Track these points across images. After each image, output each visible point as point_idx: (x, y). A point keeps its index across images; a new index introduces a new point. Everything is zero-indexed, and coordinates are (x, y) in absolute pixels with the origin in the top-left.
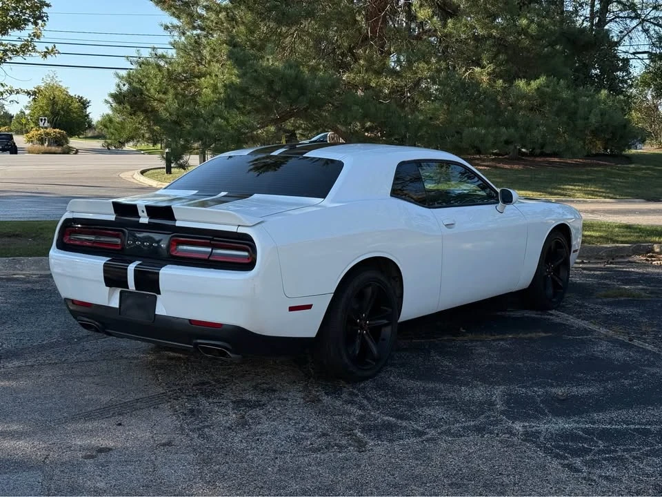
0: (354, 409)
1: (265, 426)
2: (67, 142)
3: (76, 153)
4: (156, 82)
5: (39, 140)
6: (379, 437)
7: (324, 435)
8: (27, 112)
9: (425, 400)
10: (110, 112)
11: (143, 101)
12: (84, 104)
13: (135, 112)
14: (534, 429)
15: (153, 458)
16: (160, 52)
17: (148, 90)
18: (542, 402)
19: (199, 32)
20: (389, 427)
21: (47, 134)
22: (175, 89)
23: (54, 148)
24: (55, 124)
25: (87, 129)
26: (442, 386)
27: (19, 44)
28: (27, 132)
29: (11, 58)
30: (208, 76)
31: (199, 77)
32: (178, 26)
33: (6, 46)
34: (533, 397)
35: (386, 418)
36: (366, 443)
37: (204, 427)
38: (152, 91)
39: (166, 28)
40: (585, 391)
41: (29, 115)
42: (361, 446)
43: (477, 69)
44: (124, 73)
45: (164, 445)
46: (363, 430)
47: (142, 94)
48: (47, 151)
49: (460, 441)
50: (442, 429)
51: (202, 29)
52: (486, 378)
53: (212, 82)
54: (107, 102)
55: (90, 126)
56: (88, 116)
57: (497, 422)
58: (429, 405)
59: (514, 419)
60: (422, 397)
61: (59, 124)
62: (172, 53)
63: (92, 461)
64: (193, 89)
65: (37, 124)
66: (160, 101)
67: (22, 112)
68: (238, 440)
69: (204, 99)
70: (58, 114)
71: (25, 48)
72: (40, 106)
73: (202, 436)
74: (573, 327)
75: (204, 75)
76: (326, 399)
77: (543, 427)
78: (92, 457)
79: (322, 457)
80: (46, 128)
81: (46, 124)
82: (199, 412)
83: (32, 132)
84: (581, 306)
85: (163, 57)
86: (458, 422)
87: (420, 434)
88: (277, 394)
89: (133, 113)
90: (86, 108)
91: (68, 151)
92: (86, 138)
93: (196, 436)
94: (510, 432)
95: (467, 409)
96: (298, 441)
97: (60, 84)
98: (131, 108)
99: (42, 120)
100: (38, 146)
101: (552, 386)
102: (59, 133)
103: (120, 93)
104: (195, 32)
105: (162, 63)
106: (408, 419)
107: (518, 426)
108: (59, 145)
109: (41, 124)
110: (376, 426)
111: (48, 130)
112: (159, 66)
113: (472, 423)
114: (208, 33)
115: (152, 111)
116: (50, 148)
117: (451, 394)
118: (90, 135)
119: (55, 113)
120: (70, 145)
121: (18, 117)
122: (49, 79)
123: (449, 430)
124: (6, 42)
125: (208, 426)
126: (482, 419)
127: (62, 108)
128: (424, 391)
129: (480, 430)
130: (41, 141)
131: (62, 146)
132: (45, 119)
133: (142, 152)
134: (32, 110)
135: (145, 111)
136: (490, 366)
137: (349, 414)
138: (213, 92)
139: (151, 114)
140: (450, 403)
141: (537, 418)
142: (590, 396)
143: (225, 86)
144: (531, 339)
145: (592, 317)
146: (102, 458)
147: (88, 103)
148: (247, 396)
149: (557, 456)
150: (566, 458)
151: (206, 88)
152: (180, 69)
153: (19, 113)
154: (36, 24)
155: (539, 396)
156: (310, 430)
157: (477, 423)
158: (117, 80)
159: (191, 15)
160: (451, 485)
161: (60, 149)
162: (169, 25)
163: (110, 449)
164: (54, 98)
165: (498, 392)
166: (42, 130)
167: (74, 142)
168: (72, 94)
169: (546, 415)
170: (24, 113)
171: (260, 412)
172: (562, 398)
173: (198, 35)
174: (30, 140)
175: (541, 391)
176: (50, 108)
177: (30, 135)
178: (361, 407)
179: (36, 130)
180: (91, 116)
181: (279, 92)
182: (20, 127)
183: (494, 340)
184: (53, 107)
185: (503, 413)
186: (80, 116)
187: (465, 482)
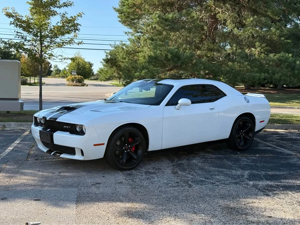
0: (190, 176)
1: (156, 179)
2: (83, 81)
3: (87, 86)
4: (121, 55)
5: (72, 80)
6: (197, 184)
7: (177, 182)
8: (67, 68)
9: (217, 174)
10: (102, 67)
11: (116, 62)
12: (91, 65)
13: (112, 66)
14: (257, 184)
15: (115, 186)
16: (124, 43)
17: (118, 58)
18: (263, 176)
19: (140, 34)
20: (202, 181)
21: (75, 78)
22: (129, 57)
23: (78, 84)
24: (79, 74)
25: (92, 76)
26: (225, 170)
27: (68, 40)
28: (67, 77)
29: (65, 45)
30: (142, 52)
31: (138, 53)
32: (130, 32)
33: (64, 40)
34: (260, 174)
35: (201, 179)
36: (192, 186)
37: (134, 179)
38: (120, 58)
39: (126, 33)
40: (281, 173)
41: (68, 70)
42: (190, 186)
43: (253, 49)
44: (108, 51)
45: (119, 183)
46: (192, 182)
47: (115, 59)
48: (75, 85)
49: (227, 186)
50: (222, 182)
51: (142, 33)
52: (243, 168)
53: (143, 55)
54: (101, 62)
55: (93, 75)
56: (92, 70)
57: (244, 181)
58: (218, 175)
59: (250, 181)
60: (216, 173)
61: (80, 74)
62: (128, 43)
63: (94, 186)
64: (136, 58)
65: (71, 74)
66: (122, 62)
67: (65, 69)
68: (145, 183)
69: (140, 62)
70: (80, 69)
71: (71, 42)
72: (73, 66)
73: (133, 181)
74: (285, 153)
75: (140, 52)
76: (180, 173)
77: (260, 183)
78: (94, 185)
79: (175, 188)
80: (75, 75)
81: (75, 74)
82: (132, 174)
83: (69, 77)
84: (291, 146)
85: (124, 45)
86: (228, 180)
87: (213, 183)
88: (161, 170)
89: (112, 67)
90: (91, 67)
91: (84, 85)
92: (91, 80)
93: (131, 181)
94: (248, 184)
95: (233, 177)
96: (167, 184)
97: (81, 56)
98: (111, 65)
99: (73, 72)
100: (71, 83)
101: (269, 171)
102: (80, 77)
103: (107, 59)
104: (138, 34)
105: (124, 47)
106: (210, 179)
107: (251, 183)
108: (80, 82)
109: (73, 74)
110: (197, 181)
111: (76, 76)
112: (123, 48)
113: (234, 181)
114: (144, 34)
115: (119, 66)
116: (76, 83)
117: (228, 172)
118: (92, 79)
119: (79, 69)
120: (84, 83)
121: (63, 71)
122: (77, 55)
123: (224, 183)
124: (63, 39)
125: (135, 179)
126: (238, 180)
127: (82, 67)
128: (218, 171)
129: (236, 183)
130: (73, 81)
131: (81, 83)
132: (75, 72)
133: (115, 86)
134: (69, 68)
135: (116, 66)
136: (246, 164)
137: (188, 177)
138: (144, 59)
139: (119, 67)
140: (226, 175)
141: (259, 181)
142: (283, 175)
143: (148, 56)
144: (266, 156)
145: (295, 150)
146: (98, 185)
147: (93, 65)
148: (150, 171)
149: (263, 192)
150: (266, 192)
151: (141, 57)
152: (131, 50)
153: (63, 69)
154: (75, 32)
155: (262, 174)
156: (172, 181)
157: (236, 181)
158: (106, 54)
159: (136, 28)
160: (220, 198)
161: (80, 84)
162: (127, 32)
163: (100, 183)
164: (79, 62)
165: (246, 173)
166: (73, 76)
167: (86, 81)
168: (86, 61)
169: (263, 180)
170: (66, 69)
171: (154, 176)
172: (271, 175)
173: (140, 36)
174: (68, 80)
175: (263, 173)
176: (77, 67)
177: (68, 78)
178: (192, 175)
179: (71, 76)
180: (93, 70)
181: (170, 59)
182: (64, 75)
183: (250, 157)
184: (78, 66)
185: (246, 179)
186: (89, 70)
187: (226, 197)
